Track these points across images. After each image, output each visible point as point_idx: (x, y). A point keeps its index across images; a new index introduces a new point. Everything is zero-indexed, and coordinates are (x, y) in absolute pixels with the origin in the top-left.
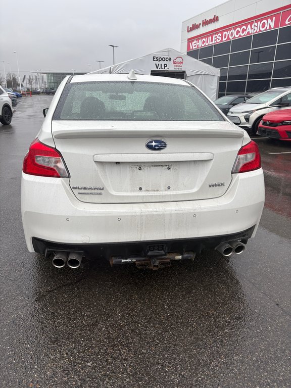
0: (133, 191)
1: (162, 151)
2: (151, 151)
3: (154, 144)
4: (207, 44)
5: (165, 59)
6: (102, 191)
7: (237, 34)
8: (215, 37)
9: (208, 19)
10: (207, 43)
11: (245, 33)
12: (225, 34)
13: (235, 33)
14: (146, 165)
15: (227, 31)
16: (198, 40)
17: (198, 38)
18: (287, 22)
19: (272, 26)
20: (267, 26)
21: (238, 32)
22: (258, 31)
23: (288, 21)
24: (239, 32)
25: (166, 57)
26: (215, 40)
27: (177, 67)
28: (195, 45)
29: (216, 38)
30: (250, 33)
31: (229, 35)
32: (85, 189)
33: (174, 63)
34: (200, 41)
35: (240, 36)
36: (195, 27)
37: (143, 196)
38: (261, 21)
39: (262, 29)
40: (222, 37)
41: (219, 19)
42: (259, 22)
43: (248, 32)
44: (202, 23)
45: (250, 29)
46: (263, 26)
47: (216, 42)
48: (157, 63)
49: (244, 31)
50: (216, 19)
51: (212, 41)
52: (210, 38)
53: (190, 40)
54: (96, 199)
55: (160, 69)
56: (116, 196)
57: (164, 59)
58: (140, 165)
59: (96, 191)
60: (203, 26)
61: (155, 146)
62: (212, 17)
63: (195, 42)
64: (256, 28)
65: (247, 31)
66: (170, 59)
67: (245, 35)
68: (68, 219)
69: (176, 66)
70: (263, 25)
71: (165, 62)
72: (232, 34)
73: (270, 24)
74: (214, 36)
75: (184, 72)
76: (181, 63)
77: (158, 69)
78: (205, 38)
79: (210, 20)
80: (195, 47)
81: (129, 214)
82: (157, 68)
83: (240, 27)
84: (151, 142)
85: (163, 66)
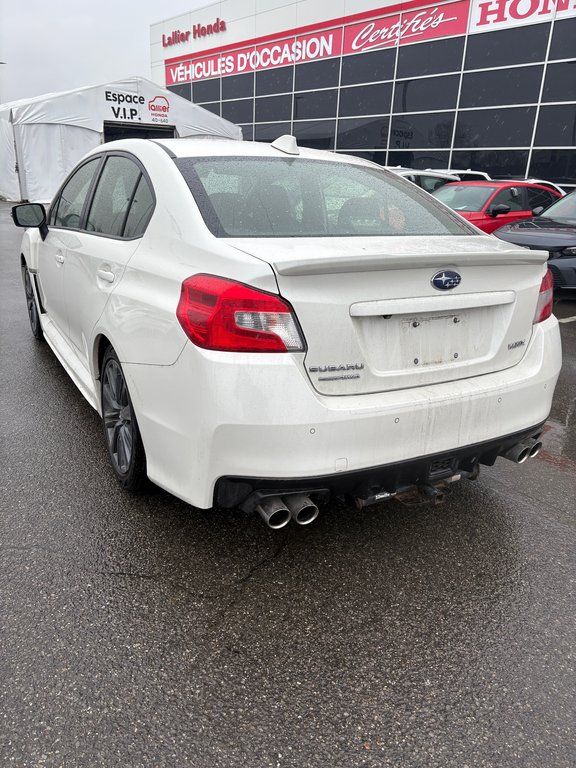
0: (405, 366)
1: (453, 290)
2: (438, 292)
3: (444, 278)
4: (206, 75)
5: (132, 100)
6: (360, 372)
7: (265, 61)
8: (223, 62)
9: (204, 25)
10: (207, 72)
11: (280, 60)
12: (242, 59)
13: (260, 58)
14: (424, 317)
15: (244, 52)
16: (187, 64)
17: (187, 59)
18: (354, 47)
19: (329, 52)
20: (319, 49)
21: (266, 57)
22: (304, 58)
23: (357, 44)
24: (269, 56)
25: (133, 95)
26: (223, 68)
27: (159, 118)
28: (181, 74)
29: (223, 65)
30: (290, 60)
31: (248, 61)
32: (333, 369)
33: (150, 108)
34: (192, 66)
35: (270, 64)
36: (178, 38)
37: (422, 374)
38: (308, 38)
39: (311, 56)
40: (235, 63)
41: (227, 26)
42: (304, 42)
43: (286, 59)
44: (192, 31)
45: (288, 52)
46: (312, 50)
47: (224, 72)
48: (116, 105)
49: (277, 55)
50: (220, 27)
51: (216, 69)
52: (211, 63)
53: (171, 63)
54: (348, 386)
55: (123, 120)
56: (380, 378)
57: (129, 99)
58: (414, 319)
59: (351, 373)
60: (195, 37)
61: (446, 282)
62: (213, 22)
63: (181, 68)
64: (299, 51)
65: (284, 56)
66: (142, 100)
67: (279, 64)
68: (312, 431)
69: (155, 115)
70: (313, 48)
71: (133, 106)
72: (255, 59)
73: (324, 46)
74: (219, 60)
75: (174, 128)
76: (165, 109)
77: (119, 119)
78: (201, 61)
79: (209, 26)
80: (183, 79)
81: (411, 409)
82: (117, 116)
83: (270, 47)
84: (440, 275)
85: (128, 114)
